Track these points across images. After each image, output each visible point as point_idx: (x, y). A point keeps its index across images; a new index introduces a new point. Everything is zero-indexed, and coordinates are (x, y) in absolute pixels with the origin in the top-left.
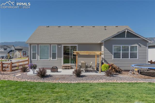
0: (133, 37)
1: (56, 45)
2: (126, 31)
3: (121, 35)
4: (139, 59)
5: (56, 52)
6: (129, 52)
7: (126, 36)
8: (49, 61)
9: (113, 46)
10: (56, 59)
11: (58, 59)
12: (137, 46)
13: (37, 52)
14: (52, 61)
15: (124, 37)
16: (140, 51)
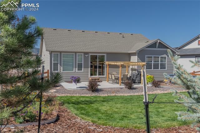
0: (163, 48)
1: (83, 54)
2: (159, 41)
3: (153, 45)
4: (168, 70)
5: (83, 62)
6: (160, 63)
7: (157, 47)
8: (74, 73)
9: (146, 56)
10: (82, 70)
11: (85, 70)
12: (166, 57)
13: (59, 62)
14: (77, 73)
15: (156, 48)
16: (168, 62)
